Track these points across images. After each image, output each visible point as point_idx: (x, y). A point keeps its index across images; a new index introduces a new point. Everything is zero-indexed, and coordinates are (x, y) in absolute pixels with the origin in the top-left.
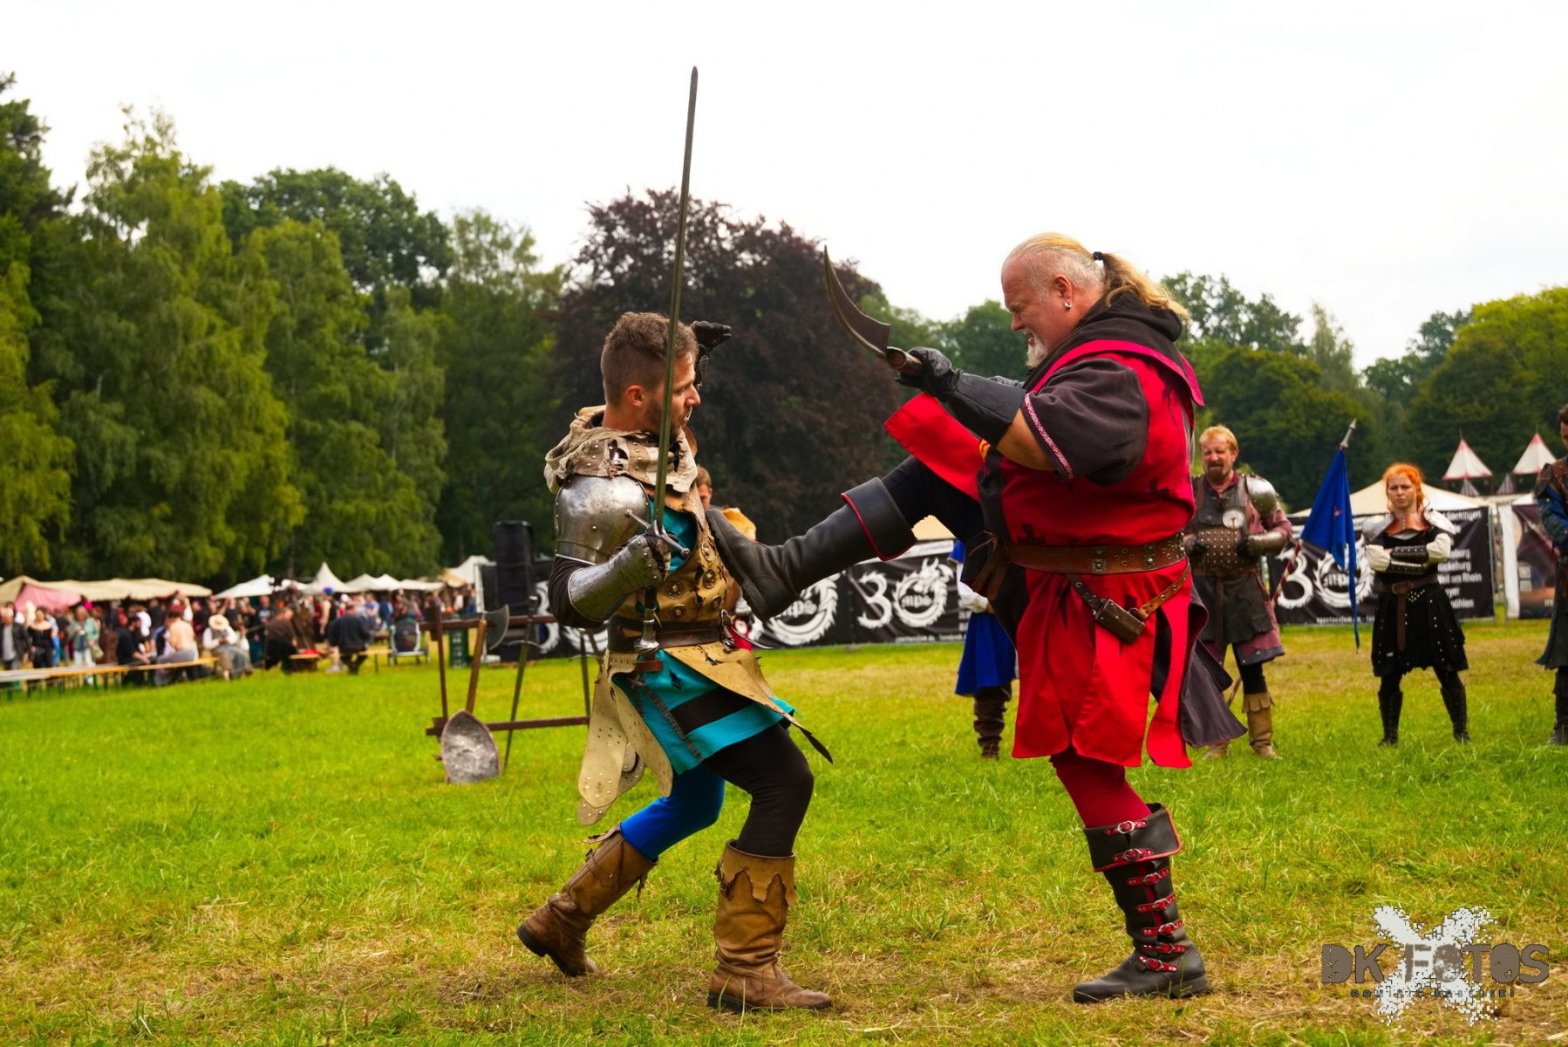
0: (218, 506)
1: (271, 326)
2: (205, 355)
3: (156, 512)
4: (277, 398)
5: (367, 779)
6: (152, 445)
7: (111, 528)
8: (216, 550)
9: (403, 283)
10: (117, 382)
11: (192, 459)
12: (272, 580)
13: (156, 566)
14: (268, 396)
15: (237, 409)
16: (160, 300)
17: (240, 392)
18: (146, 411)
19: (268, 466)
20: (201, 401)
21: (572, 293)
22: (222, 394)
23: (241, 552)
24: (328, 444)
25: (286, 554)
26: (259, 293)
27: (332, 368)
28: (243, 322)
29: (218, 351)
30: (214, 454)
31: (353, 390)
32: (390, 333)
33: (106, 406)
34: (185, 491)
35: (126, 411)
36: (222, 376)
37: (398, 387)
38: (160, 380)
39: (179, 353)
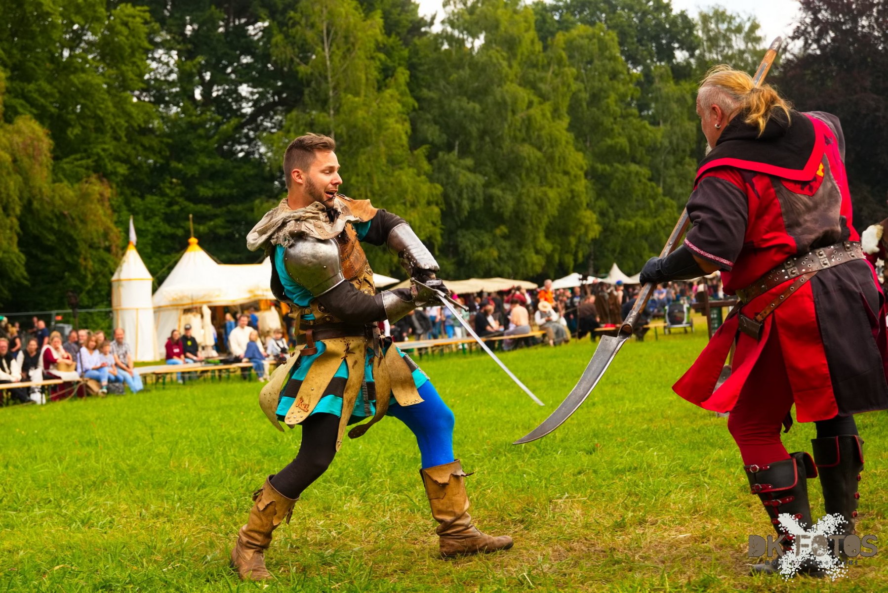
0: (540, 227)
1: (571, 99)
2: (527, 122)
3: (498, 232)
4: (578, 150)
5: (659, 414)
6: (494, 186)
7: (468, 244)
8: (540, 257)
9: (663, 63)
10: (468, 145)
11: (520, 195)
12: (581, 276)
13: (499, 269)
14: (571, 148)
15: (551, 159)
16: (495, 86)
17: (552, 146)
18: (489, 164)
19: (573, 197)
20: (525, 155)
21: (789, 61)
22: (540, 149)
23: (556, 257)
24: (615, 181)
25: (587, 258)
26: (562, 77)
27: (615, 126)
28: (552, 98)
29: (535, 119)
30: (536, 191)
31: (630, 141)
32: (656, 100)
33: (462, 162)
34: (517, 217)
35: (475, 164)
36: (539, 137)
37: (663, 137)
38: (497, 142)
39: (509, 121)
